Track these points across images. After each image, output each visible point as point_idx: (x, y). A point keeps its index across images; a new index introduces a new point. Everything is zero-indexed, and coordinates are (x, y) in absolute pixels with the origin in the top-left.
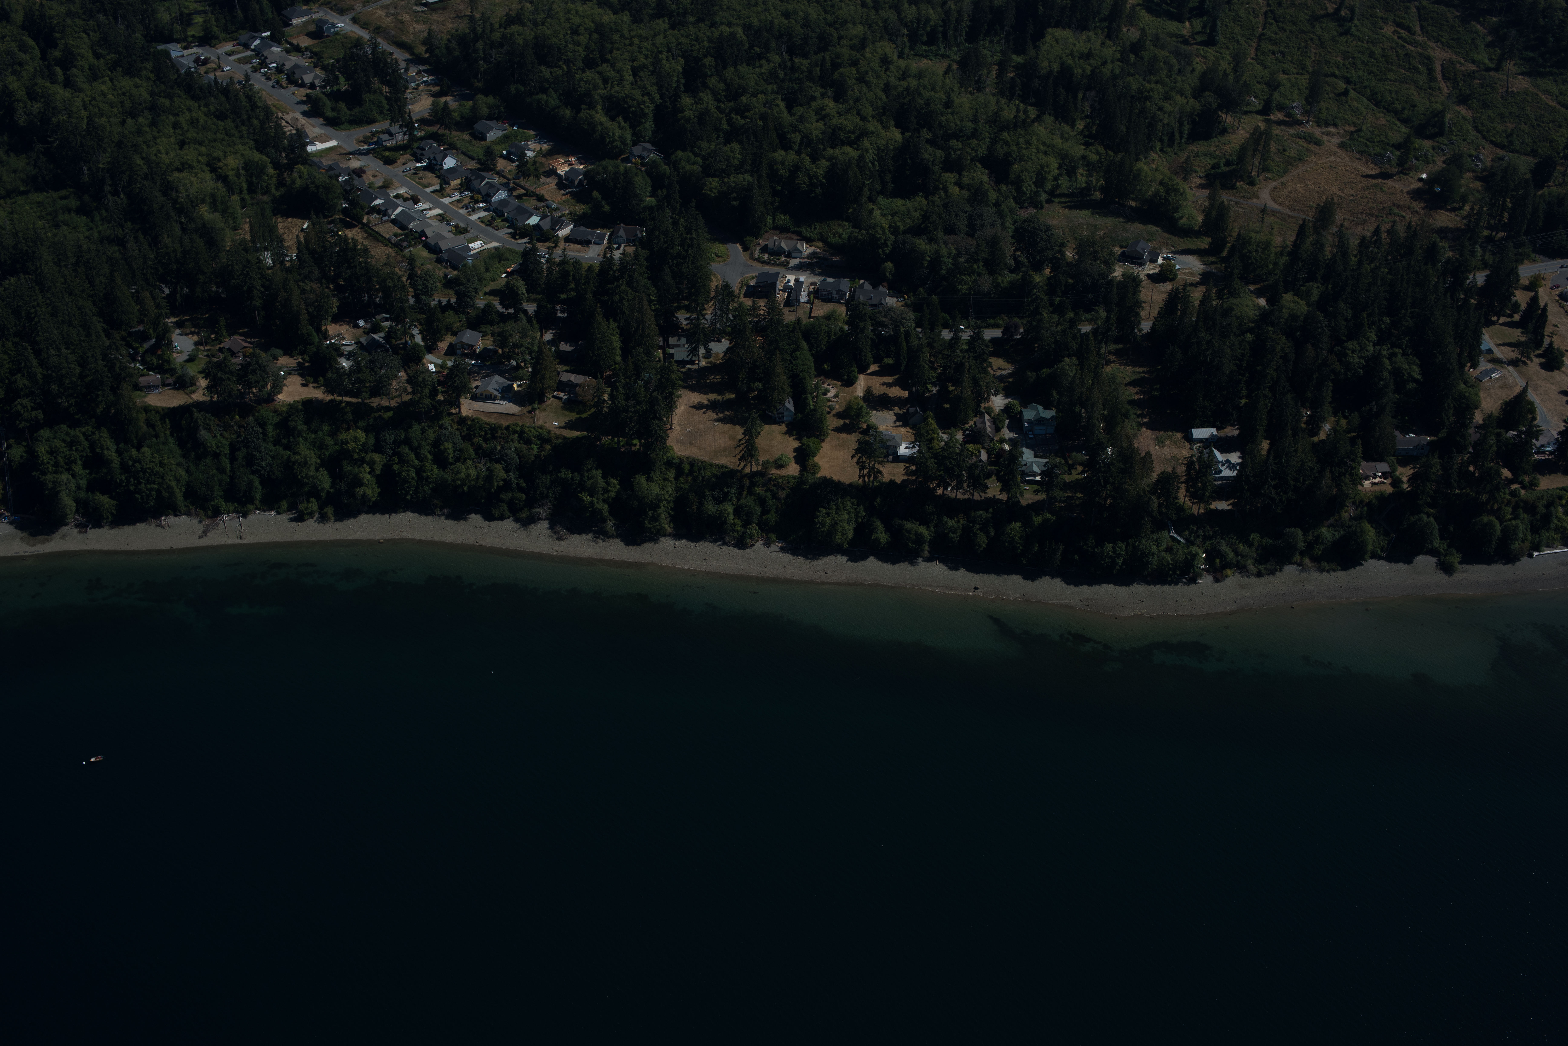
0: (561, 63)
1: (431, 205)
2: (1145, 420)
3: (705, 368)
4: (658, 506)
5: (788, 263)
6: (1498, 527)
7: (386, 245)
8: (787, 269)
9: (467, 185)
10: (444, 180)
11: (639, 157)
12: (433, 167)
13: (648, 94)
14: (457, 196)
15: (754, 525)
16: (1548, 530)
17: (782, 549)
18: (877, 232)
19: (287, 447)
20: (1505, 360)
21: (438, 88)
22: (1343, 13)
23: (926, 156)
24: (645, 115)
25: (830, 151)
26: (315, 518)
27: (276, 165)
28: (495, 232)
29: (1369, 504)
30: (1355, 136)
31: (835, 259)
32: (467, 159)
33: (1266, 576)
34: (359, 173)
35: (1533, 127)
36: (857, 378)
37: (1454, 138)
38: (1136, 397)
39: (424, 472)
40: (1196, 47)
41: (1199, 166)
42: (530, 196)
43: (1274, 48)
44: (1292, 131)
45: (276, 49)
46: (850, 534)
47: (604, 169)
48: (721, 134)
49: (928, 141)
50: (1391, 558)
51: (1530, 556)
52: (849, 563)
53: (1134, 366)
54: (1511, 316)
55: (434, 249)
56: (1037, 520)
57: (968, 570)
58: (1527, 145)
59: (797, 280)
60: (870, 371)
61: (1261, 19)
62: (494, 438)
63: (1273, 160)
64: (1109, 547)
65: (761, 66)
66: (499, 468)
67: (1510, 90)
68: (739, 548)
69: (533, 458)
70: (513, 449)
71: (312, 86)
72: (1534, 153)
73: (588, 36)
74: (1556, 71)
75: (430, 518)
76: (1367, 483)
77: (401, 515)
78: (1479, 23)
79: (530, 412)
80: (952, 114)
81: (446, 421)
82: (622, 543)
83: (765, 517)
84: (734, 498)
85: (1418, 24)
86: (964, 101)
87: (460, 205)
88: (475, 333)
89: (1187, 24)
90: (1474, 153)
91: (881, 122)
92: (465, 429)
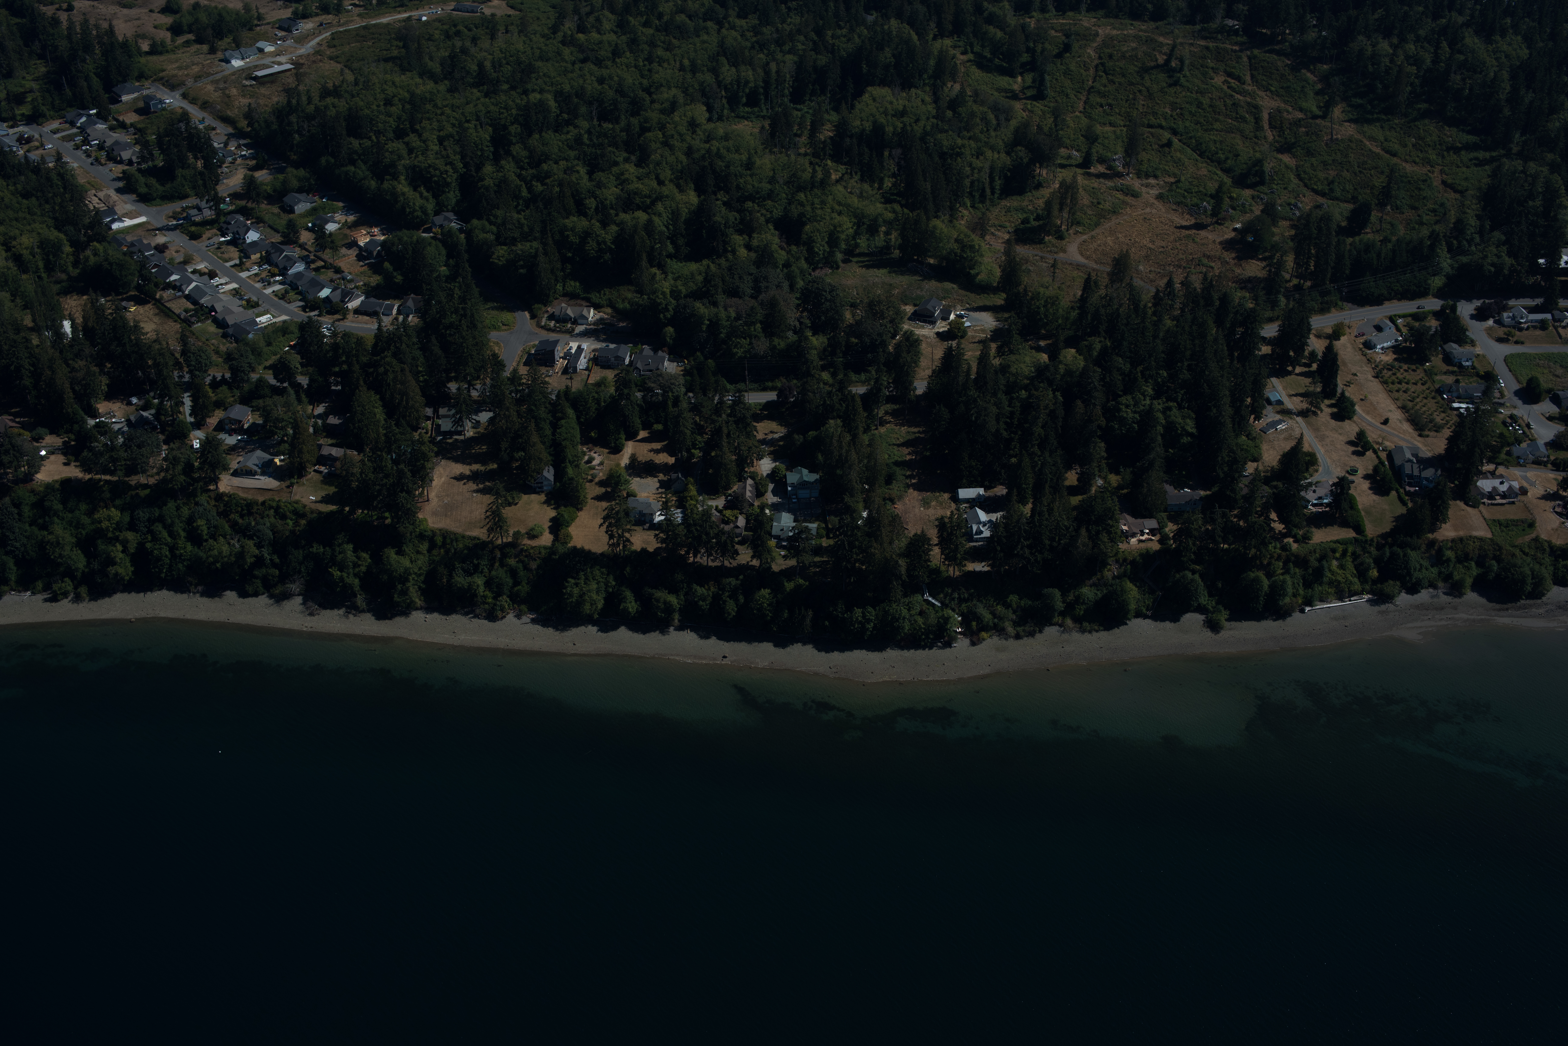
0: (371, 134)
1: (228, 280)
2: (913, 481)
3: (472, 438)
4: (407, 580)
5: (573, 330)
6: (1266, 583)
7: (175, 321)
8: (572, 336)
9: (266, 259)
10: (245, 254)
11: (441, 226)
12: (237, 242)
13: (451, 164)
14: (255, 269)
15: (505, 597)
16: (1321, 584)
17: (533, 621)
18: (657, 296)
19: (44, 527)
20: (1295, 411)
21: (254, 162)
22: (1173, 64)
23: (718, 218)
24: (448, 185)
25: (622, 216)
26: (70, 598)
27: (74, 243)
28: (287, 305)
29: (1133, 563)
30: (1174, 187)
31: (621, 324)
32: (272, 232)
33: (1025, 638)
34: (161, 249)
35: (1355, 174)
36: (623, 445)
37: (1275, 187)
38: (908, 458)
39: (177, 549)
40: (1024, 101)
41: (1010, 222)
42: (328, 269)
43: (1103, 101)
44: (1110, 184)
45: (101, 126)
46: (600, 605)
47: (399, 239)
48: (521, 202)
49: (725, 204)
50: (1157, 617)
51: (1302, 611)
52: (599, 633)
53: (909, 427)
54: (1309, 366)
55: (221, 324)
56: (789, 586)
57: (719, 638)
58: (1348, 192)
59: (579, 347)
60: (639, 438)
61: (1092, 72)
62: (250, 514)
63: (1085, 214)
64: (858, 612)
65: (568, 133)
66: (250, 543)
67: (1335, 137)
68: (490, 621)
69: (287, 533)
70: (268, 524)
71: (130, 163)
72: (1354, 199)
73: (401, 107)
74: (1384, 117)
75: (185, 596)
76: (1133, 541)
77: (156, 594)
78: (1309, 70)
79: (288, 487)
80: (751, 176)
81: (203, 498)
82: (373, 618)
83: (516, 589)
84: (486, 570)
85: (1248, 74)
86: (765, 162)
87: (257, 279)
88: (245, 407)
89: (1019, 79)
90: (1293, 201)
91: (678, 186)
92: (222, 505)
